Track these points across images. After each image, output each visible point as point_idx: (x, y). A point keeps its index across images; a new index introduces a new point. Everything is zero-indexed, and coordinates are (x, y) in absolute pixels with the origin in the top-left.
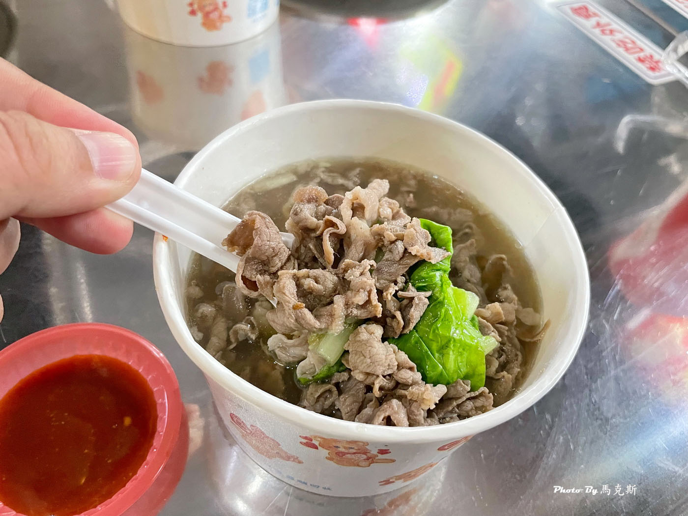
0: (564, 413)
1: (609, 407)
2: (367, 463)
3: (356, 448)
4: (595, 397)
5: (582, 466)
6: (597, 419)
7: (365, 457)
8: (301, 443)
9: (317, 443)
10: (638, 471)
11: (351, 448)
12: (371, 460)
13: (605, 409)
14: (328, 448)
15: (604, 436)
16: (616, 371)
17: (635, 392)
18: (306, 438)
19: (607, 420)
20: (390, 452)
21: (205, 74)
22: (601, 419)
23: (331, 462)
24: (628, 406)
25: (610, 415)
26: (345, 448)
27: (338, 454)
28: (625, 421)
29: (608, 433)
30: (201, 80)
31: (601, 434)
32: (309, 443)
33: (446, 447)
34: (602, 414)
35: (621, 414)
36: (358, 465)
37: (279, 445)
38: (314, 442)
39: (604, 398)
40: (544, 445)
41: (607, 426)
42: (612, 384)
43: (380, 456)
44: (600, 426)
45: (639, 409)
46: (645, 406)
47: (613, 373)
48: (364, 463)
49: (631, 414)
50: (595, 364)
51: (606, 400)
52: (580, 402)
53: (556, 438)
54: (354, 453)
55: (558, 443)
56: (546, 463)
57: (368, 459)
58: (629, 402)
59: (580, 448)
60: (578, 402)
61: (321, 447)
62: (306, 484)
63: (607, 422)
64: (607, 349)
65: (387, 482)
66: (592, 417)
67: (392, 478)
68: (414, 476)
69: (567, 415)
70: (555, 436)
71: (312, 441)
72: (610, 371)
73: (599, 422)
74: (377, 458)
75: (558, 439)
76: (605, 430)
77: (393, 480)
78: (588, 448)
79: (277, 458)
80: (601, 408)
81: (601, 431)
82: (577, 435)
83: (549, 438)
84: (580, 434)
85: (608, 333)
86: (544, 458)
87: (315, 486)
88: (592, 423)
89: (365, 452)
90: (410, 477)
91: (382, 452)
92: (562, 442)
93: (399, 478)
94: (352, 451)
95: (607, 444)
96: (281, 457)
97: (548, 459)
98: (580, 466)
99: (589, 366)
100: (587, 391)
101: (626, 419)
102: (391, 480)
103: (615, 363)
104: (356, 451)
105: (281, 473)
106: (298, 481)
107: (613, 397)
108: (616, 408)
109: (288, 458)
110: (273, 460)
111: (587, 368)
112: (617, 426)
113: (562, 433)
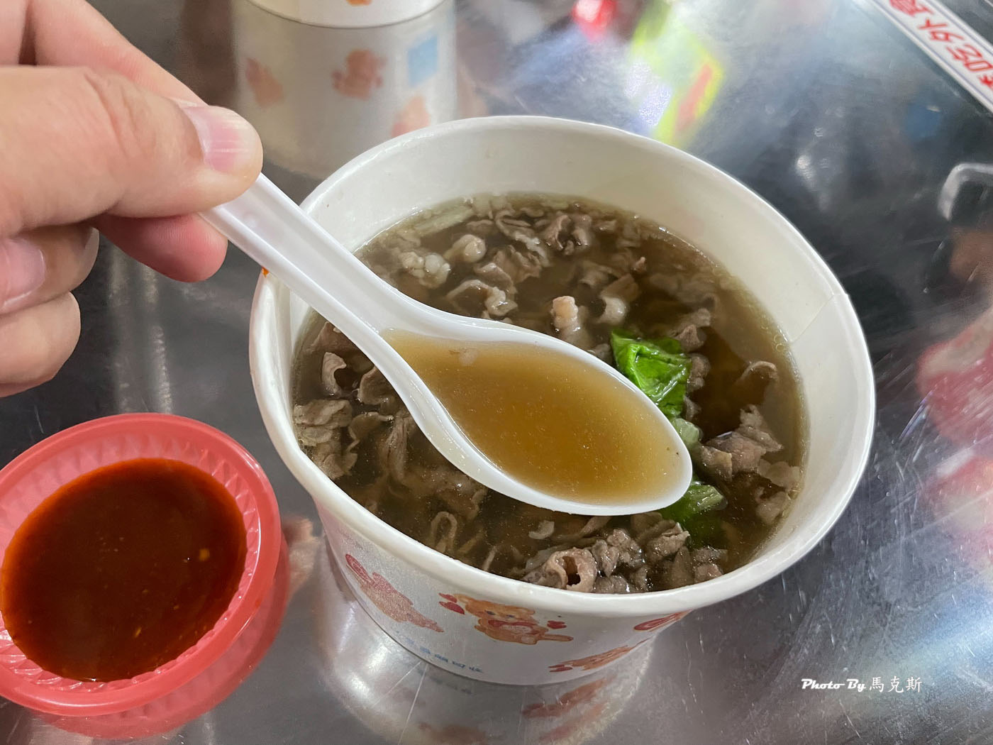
0: (825, 591)
1: (892, 589)
2: (532, 639)
3: (517, 617)
4: (873, 572)
5: (846, 669)
6: (874, 603)
7: (529, 630)
9: (463, 606)
11: (511, 616)
12: (538, 634)
13: (886, 590)
14: (479, 613)
15: (882, 628)
16: (908, 537)
17: (933, 569)
18: (448, 597)
19: (888, 606)
20: (565, 627)
21: (344, 68)
22: (880, 605)
23: (483, 634)
24: (919, 590)
25: (892, 600)
26: (502, 615)
27: (491, 622)
28: (915, 610)
29: (888, 625)
30: (337, 76)
31: (877, 625)
32: (452, 604)
33: (647, 626)
34: (882, 597)
35: (910, 599)
36: (520, 641)
37: (412, 604)
38: (458, 603)
39: (887, 574)
40: (793, 635)
41: (887, 615)
42: (900, 555)
43: (551, 631)
44: (877, 614)
45: (937, 594)
46: (946, 591)
47: (903, 539)
48: (528, 638)
49: (925, 600)
50: (879, 525)
51: (889, 578)
52: (850, 577)
53: (811, 626)
54: (514, 624)
55: (814, 633)
56: (793, 660)
57: (534, 633)
58: (923, 582)
59: (845, 642)
60: (848, 577)
61: (469, 611)
62: (447, 661)
63: (888, 609)
64: (898, 504)
65: (561, 668)
66: (866, 599)
67: (567, 663)
68: (601, 663)
69: (830, 594)
70: (810, 623)
71: (456, 601)
72: (900, 536)
73: (876, 608)
74: (546, 633)
75: (814, 627)
76: (884, 620)
77: (570, 666)
78: (856, 644)
79: (408, 622)
80: (881, 587)
81: (878, 621)
82: (841, 624)
83: (800, 625)
84: (847, 623)
85: (901, 481)
86: (790, 653)
87: (459, 665)
88: (866, 609)
89: (530, 624)
90: (596, 663)
91: (554, 625)
92: (819, 633)
93: (578, 663)
94: (511, 620)
95: (884, 642)
96: (413, 621)
97: (796, 655)
98: (842, 669)
99: (868, 527)
100: (862, 563)
101: (917, 606)
102: (566, 666)
103: (908, 526)
104: (517, 621)
105: (413, 643)
106: (436, 656)
107: (900, 575)
108: (902, 591)
109: (423, 623)
110: (403, 624)
111: (865, 529)
112: (902, 616)
113: (820, 620)
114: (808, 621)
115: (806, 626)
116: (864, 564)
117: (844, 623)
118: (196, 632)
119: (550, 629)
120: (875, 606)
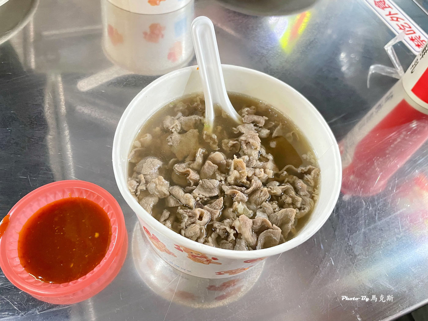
0: (332, 250)
1: (358, 250)
2: (207, 263)
3: (201, 255)
4: (351, 243)
5: (338, 280)
6: (350, 255)
7: (206, 259)
8: (175, 247)
9: (182, 249)
10: (369, 286)
11: (198, 254)
12: (209, 261)
13: (355, 250)
14: (188, 252)
15: (352, 265)
16: (365, 230)
17: (373, 242)
18: (177, 245)
19: (356, 256)
20: (218, 260)
21: (148, 31)
22: (352, 255)
23: (190, 259)
24: (368, 250)
25: (357, 254)
26: (196, 254)
27: (192, 256)
28: (366, 258)
29: (355, 263)
30: (145, 34)
31: (351, 263)
32: (178, 248)
34: (353, 252)
35: (364, 254)
36: (203, 263)
37: (165, 246)
38: (181, 248)
39: (356, 244)
40: (318, 267)
41: (355, 259)
42: (361, 236)
43: (213, 261)
44: (351, 259)
45: (375, 252)
46: (378, 251)
47: (363, 230)
48: (206, 262)
49: (370, 254)
50: (354, 224)
51: (356, 245)
52: (342, 245)
53: (326, 263)
54: (201, 257)
55: (327, 266)
56: (318, 276)
57: (208, 261)
58: (369, 247)
59: (338, 270)
60: (341, 245)
61: (184, 251)
62: (179, 267)
63: (355, 258)
64: (362, 216)
65: (220, 273)
66: (347, 254)
67: (222, 272)
68: (235, 273)
69: (333, 251)
70: (325, 262)
71: (180, 247)
72: (362, 229)
73: (351, 257)
74: (212, 261)
75: (327, 264)
76: (353, 261)
77: (223, 273)
78: (342, 271)
79: (165, 252)
80: (353, 249)
81: (351, 262)
82: (337, 263)
83: (322, 263)
84: (339, 263)
85: (364, 207)
86: (317, 274)
87: (183, 269)
88: (347, 257)
89: (206, 258)
90: (233, 273)
91: (214, 259)
92: (328, 266)
93: (226, 272)
94: (199, 255)
95: (353, 270)
96: (167, 252)
97: (319, 274)
98: (337, 280)
99: (350, 225)
100: (346, 239)
101: (366, 256)
102: (222, 273)
103: (365, 225)
104: (200, 256)
105: (167, 259)
106: (175, 265)
107: (361, 244)
108: (361, 250)
109: (170, 253)
110: (163, 252)
111: (348, 226)
112: (360, 260)
113: (329, 261)
114: (324, 262)
115: (324, 263)
116: (347, 240)
117: (338, 262)
118: (93, 265)
119: (213, 260)
120: (351, 256)
